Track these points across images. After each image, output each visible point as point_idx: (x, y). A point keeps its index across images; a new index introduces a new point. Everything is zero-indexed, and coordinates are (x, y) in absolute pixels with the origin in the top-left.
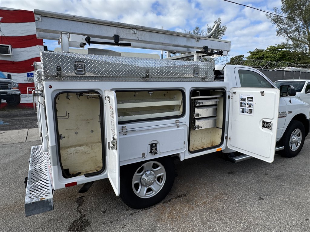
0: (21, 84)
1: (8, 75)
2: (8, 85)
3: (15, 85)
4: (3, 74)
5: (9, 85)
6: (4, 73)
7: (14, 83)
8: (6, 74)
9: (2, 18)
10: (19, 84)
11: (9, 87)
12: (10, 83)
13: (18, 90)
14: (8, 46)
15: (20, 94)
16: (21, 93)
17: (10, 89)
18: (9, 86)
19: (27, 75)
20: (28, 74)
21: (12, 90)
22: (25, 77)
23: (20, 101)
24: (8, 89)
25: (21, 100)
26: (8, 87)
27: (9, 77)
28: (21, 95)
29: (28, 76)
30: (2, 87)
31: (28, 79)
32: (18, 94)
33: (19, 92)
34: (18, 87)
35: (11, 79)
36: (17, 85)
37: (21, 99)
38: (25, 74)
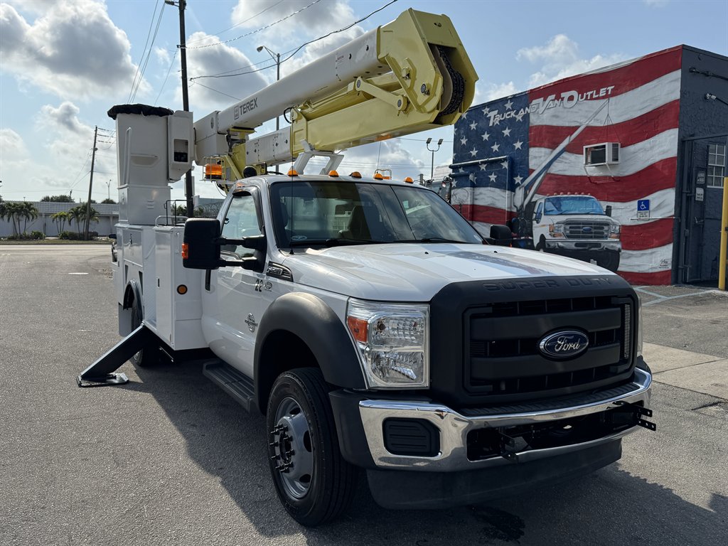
0: (624, 227)
1: (608, 207)
2: (603, 228)
3: (615, 230)
4: (601, 206)
5: (606, 228)
6: (602, 203)
7: (615, 224)
8: (604, 205)
9: (613, 87)
10: (623, 226)
11: (606, 233)
12: (607, 224)
13: (618, 240)
14: (604, 146)
15: (620, 251)
16: (623, 248)
17: (606, 237)
18: (607, 231)
19: (637, 207)
20: (639, 203)
21: (609, 240)
22: (633, 210)
23: (618, 267)
24: (602, 237)
25: (620, 263)
26: (603, 233)
27: (608, 212)
28: (623, 251)
29: (639, 209)
30: (595, 233)
31: (639, 214)
32: (617, 249)
33: (619, 246)
34: (619, 233)
35: (610, 216)
36: (618, 228)
37: (621, 261)
38: (635, 203)
